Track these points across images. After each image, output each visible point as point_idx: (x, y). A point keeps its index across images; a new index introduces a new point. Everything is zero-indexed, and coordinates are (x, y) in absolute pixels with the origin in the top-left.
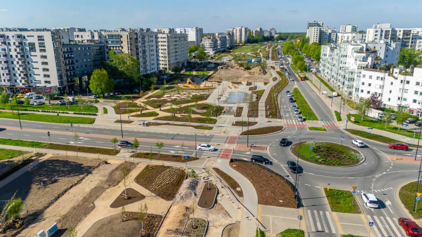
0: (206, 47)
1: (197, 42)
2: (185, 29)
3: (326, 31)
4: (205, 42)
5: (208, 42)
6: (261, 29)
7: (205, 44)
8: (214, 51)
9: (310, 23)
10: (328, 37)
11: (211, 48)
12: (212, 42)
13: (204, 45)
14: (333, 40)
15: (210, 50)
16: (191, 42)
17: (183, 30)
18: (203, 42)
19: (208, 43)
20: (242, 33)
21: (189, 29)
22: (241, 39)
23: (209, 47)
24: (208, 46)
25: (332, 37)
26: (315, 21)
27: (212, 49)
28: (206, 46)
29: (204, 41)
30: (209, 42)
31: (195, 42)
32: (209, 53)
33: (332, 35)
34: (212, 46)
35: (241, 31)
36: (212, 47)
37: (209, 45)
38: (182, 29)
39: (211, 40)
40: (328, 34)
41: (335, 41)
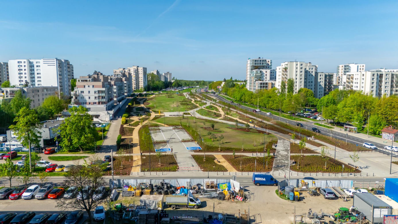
0: (88, 101)
1: (61, 90)
2: (31, 61)
3: (311, 70)
4: (86, 90)
5: (92, 90)
6: (158, 72)
7: (86, 95)
8: (112, 112)
9: (256, 61)
10: (313, 80)
11: (103, 103)
12: (104, 89)
13: (83, 97)
14: (320, 85)
15: (101, 110)
16: (47, 89)
17: (26, 64)
18: (78, 90)
19: (92, 92)
20: (138, 76)
21: (41, 61)
22: (139, 84)
23: (97, 101)
24: (93, 100)
25: (319, 81)
26: (260, 58)
27: (103, 106)
28: (87, 98)
29: (80, 87)
30: (97, 89)
31: (57, 88)
32: (97, 116)
33: (319, 77)
34: (103, 97)
35: (137, 72)
36: (104, 100)
37: (97, 95)
38: (23, 61)
39: (100, 84)
40: (314, 74)
41: (323, 86)
